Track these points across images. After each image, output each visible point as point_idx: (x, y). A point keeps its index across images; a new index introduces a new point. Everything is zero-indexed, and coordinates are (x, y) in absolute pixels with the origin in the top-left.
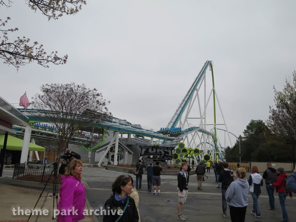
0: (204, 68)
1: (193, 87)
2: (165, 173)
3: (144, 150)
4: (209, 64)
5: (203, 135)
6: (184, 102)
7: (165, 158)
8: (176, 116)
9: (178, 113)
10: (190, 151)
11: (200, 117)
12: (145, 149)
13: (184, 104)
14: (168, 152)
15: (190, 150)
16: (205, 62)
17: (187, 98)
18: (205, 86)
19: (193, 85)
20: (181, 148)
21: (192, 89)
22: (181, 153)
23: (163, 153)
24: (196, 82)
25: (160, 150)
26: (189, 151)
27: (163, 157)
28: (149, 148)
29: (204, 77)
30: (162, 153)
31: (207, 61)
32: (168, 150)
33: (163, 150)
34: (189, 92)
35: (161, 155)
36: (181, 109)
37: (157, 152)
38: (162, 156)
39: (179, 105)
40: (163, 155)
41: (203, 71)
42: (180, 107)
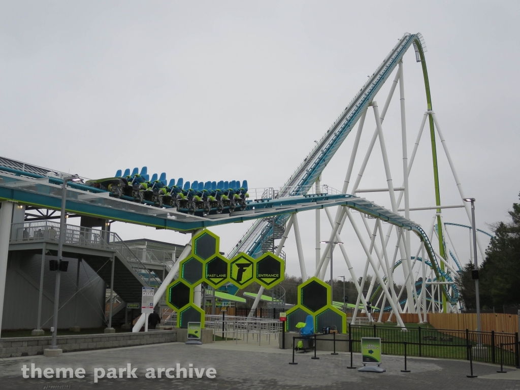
0: (398, 50)
1: (364, 96)
4: (414, 41)
6: (333, 137)
8: (304, 175)
9: (312, 165)
10: (242, 268)
13: (330, 141)
15: (238, 265)
16: (401, 37)
17: (341, 126)
18: (402, 99)
19: (363, 92)
20: (205, 258)
21: (358, 104)
22: (204, 279)
24: (372, 85)
26: (236, 269)
29: (399, 76)
31: (407, 34)
36: (319, 154)
41: (393, 57)
42: (317, 150)
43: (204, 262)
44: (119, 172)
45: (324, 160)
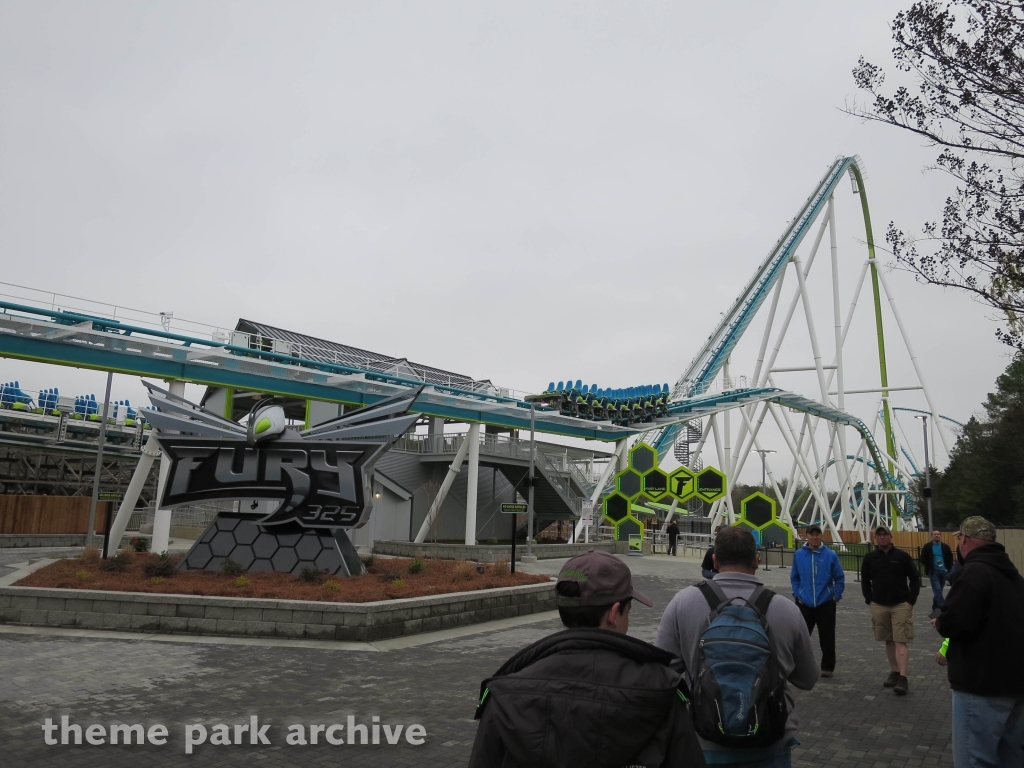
0: (828, 181)
1: (782, 249)
2: (194, 622)
4: (847, 167)
5: (806, 420)
6: (744, 306)
7: (317, 513)
8: (709, 357)
9: (718, 344)
10: (681, 482)
11: (813, 365)
12: (196, 460)
13: (740, 312)
14: (335, 475)
15: (678, 479)
16: (831, 164)
17: (755, 290)
18: (833, 248)
19: (780, 243)
20: (643, 471)
21: (774, 261)
22: (642, 492)
23: (302, 480)
24: (792, 234)
25: (287, 466)
26: (675, 483)
27: (303, 509)
29: (829, 216)
30: (296, 485)
31: (840, 158)
32: (334, 463)
33: (304, 465)
34: (762, 270)
35: (287, 495)
36: (727, 330)
37: (268, 477)
38: (298, 499)
39: (719, 320)
40: (299, 492)
41: (821, 192)
42: (725, 324)
43: (642, 476)
45: (734, 338)
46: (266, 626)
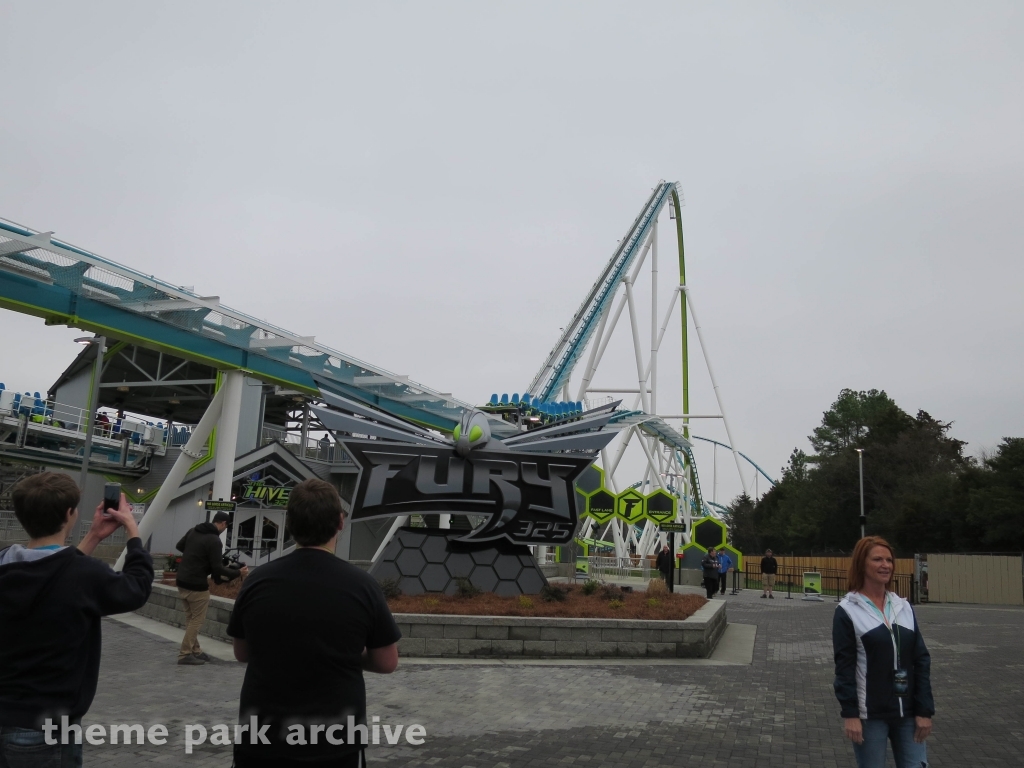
0: (653, 204)
1: (614, 269)
3: (381, 476)
4: (668, 193)
6: (581, 323)
7: (529, 529)
8: (551, 373)
9: (559, 361)
11: (638, 388)
12: (392, 467)
13: (578, 329)
14: (548, 490)
15: (626, 500)
16: (655, 187)
17: (591, 308)
18: (654, 271)
19: (613, 262)
20: (588, 492)
21: (608, 279)
22: (587, 512)
23: (512, 494)
24: (622, 255)
25: (496, 478)
26: (623, 505)
27: (512, 526)
28: (414, 464)
29: (653, 240)
30: (507, 499)
31: (662, 182)
32: (546, 477)
33: (515, 478)
34: (597, 287)
36: (567, 347)
37: (476, 489)
38: (509, 514)
39: (559, 335)
40: (510, 506)
41: (647, 215)
42: (564, 341)
43: (588, 496)
44: (495, 397)
45: (575, 356)
46: (608, 646)
